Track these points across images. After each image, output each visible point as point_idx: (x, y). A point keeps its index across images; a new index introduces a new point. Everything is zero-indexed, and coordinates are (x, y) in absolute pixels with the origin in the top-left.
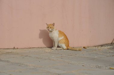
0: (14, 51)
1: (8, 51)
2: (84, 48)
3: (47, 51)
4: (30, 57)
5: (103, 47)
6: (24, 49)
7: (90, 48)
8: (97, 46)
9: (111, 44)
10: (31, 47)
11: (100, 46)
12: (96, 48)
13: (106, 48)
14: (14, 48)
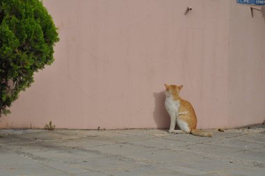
0: (100, 133)
1: (89, 133)
2: (219, 130)
3: (158, 135)
4: (131, 144)
5: (251, 130)
6: (117, 131)
7: (229, 131)
8: (241, 128)
9: (263, 124)
10: (127, 127)
11: (246, 127)
12: (241, 131)
13: (257, 131)
14: (99, 129)
